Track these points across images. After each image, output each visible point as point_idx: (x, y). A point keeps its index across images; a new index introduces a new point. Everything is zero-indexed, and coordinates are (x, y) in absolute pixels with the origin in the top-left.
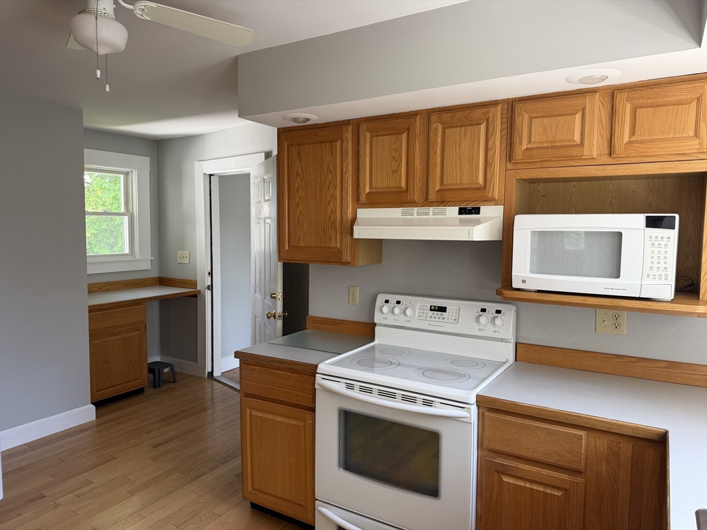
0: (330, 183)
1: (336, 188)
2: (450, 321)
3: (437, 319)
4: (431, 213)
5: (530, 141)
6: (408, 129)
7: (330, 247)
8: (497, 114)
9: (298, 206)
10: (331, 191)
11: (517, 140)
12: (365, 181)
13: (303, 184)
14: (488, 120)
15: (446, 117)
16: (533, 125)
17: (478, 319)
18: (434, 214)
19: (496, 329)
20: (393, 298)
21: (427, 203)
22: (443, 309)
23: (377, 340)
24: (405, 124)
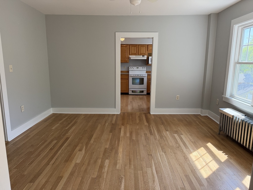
1: (126, 53)
7: (125, 61)
8: (146, 46)
11: (148, 49)
12: (131, 52)
15: (141, 45)
17: (142, 69)
19: (144, 69)
20: (131, 67)
21: (138, 55)
22: (138, 68)
23: (129, 73)
24: (136, 46)
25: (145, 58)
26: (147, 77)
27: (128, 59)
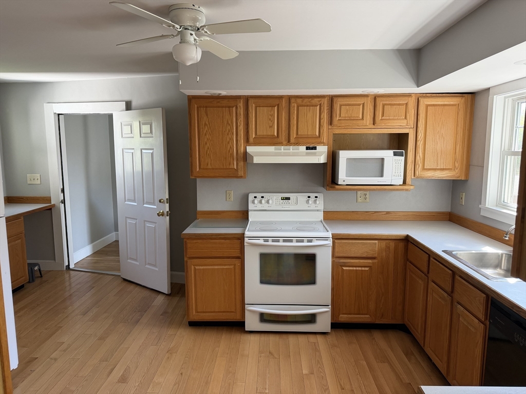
0: (229, 131)
1: (233, 134)
2: (293, 204)
3: (286, 204)
4: (291, 149)
5: (340, 116)
6: (278, 105)
7: (229, 169)
8: (325, 102)
9: (206, 144)
10: (230, 136)
11: (334, 115)
12: (252, 131)
13: (210, 131)
14: (320, 105)
15: (299, 101)
16: (342, 109)
17: (307, 202)
18: (293, 149)
19: (309, 205)
20: (259, 195)
21: (289, 143)
22: (288, 199)
23: (250, 219)
24: (277, 101)
25: (320, 156)
26: (330, 249)
27: (241, 164)
